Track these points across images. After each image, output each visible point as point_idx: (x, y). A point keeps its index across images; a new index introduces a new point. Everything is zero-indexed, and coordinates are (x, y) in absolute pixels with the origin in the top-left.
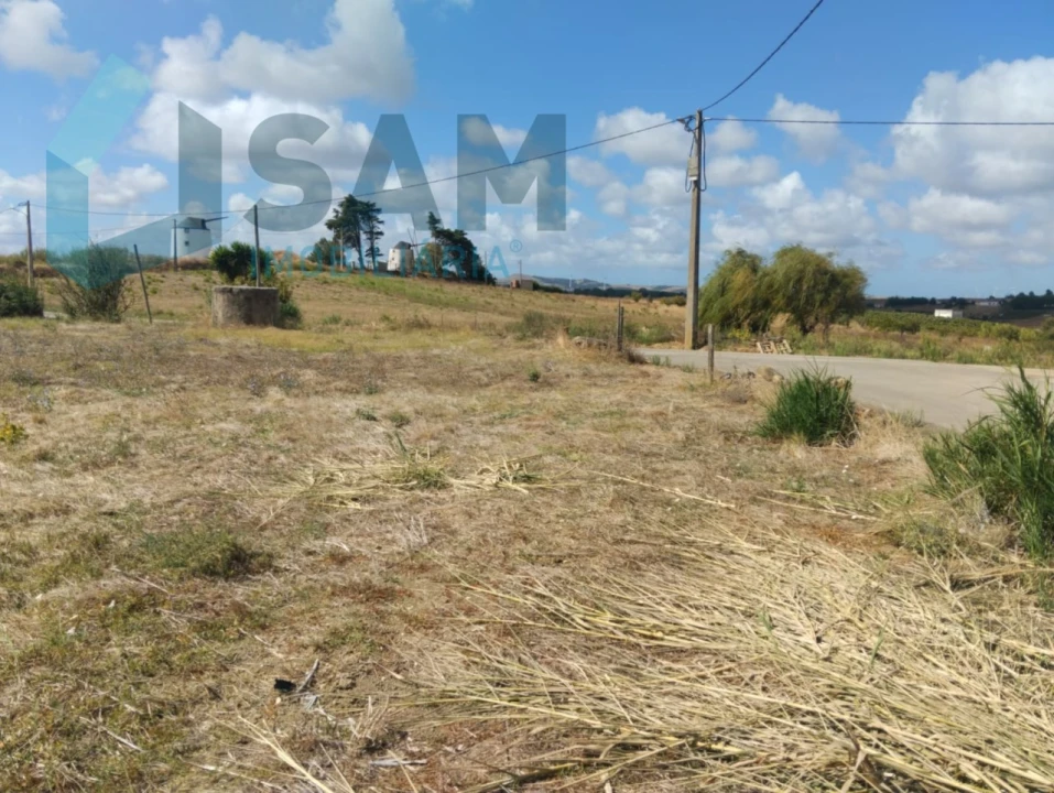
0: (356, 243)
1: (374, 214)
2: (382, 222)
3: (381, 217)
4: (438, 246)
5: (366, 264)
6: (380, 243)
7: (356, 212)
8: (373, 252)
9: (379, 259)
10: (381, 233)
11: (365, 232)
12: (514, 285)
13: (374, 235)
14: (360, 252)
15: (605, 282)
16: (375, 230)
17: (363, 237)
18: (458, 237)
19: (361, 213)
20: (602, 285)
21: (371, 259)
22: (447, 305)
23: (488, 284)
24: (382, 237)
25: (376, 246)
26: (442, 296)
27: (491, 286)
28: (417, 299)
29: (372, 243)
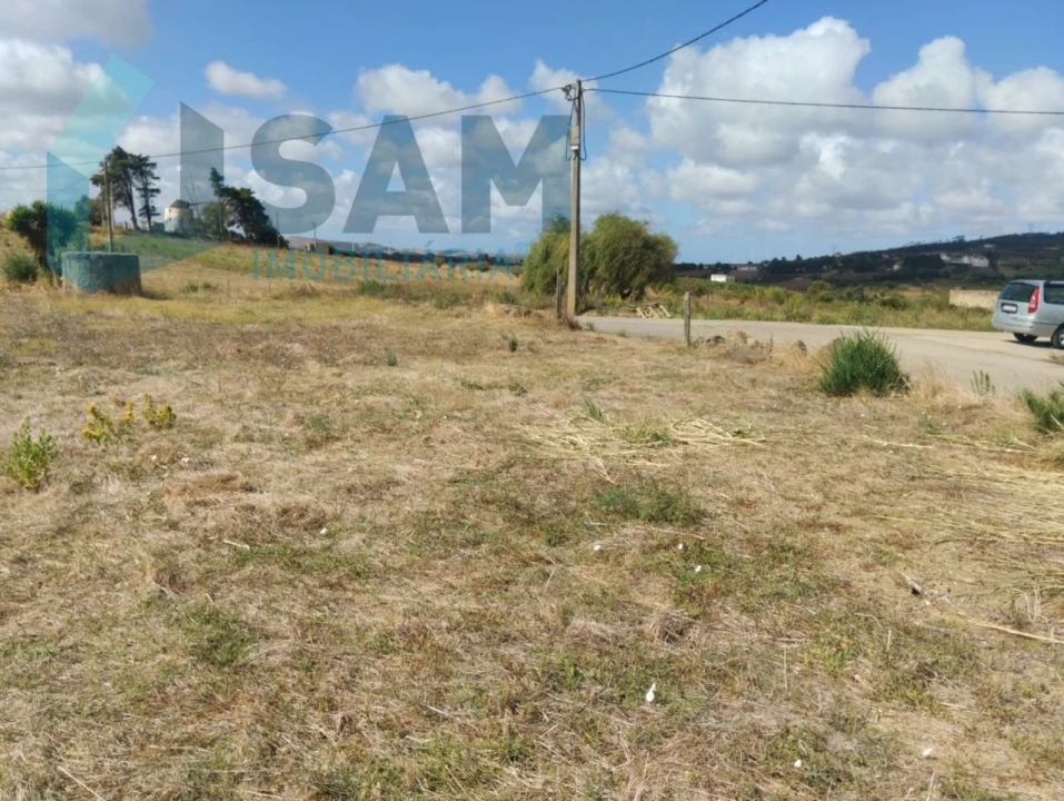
0: (129, 202)
1: (148, 169)
2: (157, 178)
3: (156, 172)
4: (222, 206)
5: (140, 225)
6: (156, 202)
7: (125, 167)
8: (149, 211)
9: (154, 219)
10: (158, 191)
11: (138, 189)
12: (309, 249)
13: (148, 192)
14: (133, 211)
15: (389, 246)
16: (150, 187)
17: (136, 194)
18: (244, 196)
19: (132, 167)
20: (387, 249)
21: (146, 219)
22: (246, 270)
23: (281, 247)
24: (158, 195)
25: (151, 205)
26: (238, 260)
27: (284, 249)
28: (211, 264)
29: (147, 202)
